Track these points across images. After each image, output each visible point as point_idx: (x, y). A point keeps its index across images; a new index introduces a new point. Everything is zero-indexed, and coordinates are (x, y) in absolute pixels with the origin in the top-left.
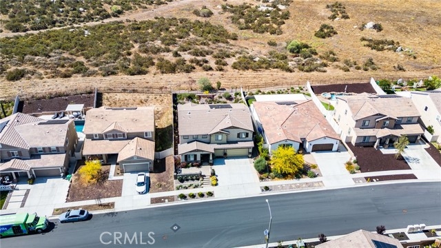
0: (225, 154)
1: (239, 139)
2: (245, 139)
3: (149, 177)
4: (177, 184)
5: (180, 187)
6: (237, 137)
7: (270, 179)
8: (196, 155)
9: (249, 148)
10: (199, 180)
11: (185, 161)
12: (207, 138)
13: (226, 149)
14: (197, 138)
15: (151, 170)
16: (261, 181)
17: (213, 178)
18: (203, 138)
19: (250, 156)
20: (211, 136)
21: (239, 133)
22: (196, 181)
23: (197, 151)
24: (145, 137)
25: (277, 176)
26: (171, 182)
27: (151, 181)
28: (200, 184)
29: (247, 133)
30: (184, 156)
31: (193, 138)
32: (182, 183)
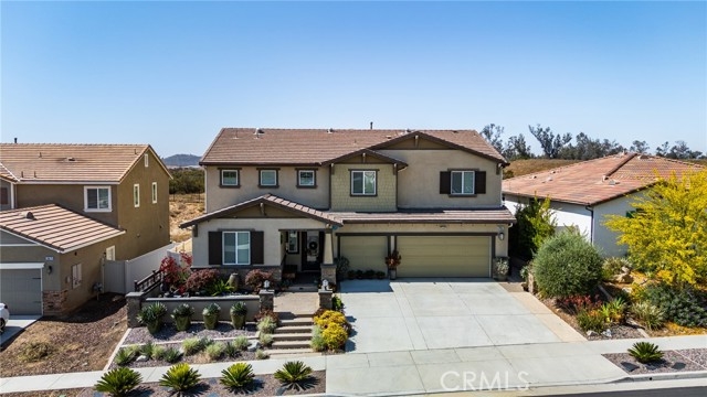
0: (393, 257)
1: (445, 200)
2: (472, 203)
3: (23, 330)
4: (133, 342)
5: (138, 354)
6: (438, 189)
7: (640, 330)
8: (262, 233)
9: (496, 234)
10: (256, 330)
11: (210, 264)
12: (315, 187)
13: (396, 234)
14: (277, 187)
15: (51, 307)
16: (592, 335)
17: (328, 317)
18: (298, 187)
19: (504, 267)
20: (331, 171)
21: (446, 170)
22: (240, 331)
23: (266, 216)
24: (86, 210)
25: (676, 315)
26: (107, 338)
27: (20, 340)
28: (254, 344)
29: (481, 170)
30: (204, 238)
31: (260, 186)
32: (165, 339)
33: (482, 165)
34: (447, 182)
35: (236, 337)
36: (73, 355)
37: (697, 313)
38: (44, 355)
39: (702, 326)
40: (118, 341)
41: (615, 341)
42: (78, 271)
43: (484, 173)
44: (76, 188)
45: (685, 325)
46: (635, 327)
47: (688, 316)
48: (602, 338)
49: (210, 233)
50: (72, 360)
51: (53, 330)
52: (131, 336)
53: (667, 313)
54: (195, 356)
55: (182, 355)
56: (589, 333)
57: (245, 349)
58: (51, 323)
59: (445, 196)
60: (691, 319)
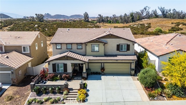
0: (103, 69)
1: (118, 52)
2: (126, 53)
3: (6, 90)
4: (32, 97)
5: (32, 101)
6: (116, 49)
7: (165, 98)
8: (66, 64)
9: (132, 63)
10: (63, 94)
11: (53, 72)
12: (82, 49)
13: (104, 63)
14: (72, 49)
15: (14, 82)
16: (151, 99)
17: (81, 91)
18: (77, 49)
19: (133, 72)
20: (86, 45)
21: (118, 44)
22: (59, 94)
23: (67, 60)
24: (23, 52)
25: (176, 94)
26: (26, 95)
27: (5, 93)
28: (62, 98)
29: (128, 44)
30: (51, 65)
31: (67, 49)
32: (40, 96)
33: (129, 43)
34: (119, 47)
35: (58, 96)
36: (17, 100)
37: (181, 94)
38: (11, 99)
39: (182, 97)
40: (28, 96)
41: (157, 101)
42: (20, 72)
43: (129, 45)
44: (20, 47)
45: (178, 97)
46: (164, 97)
47: (179, 94)
48: (154, 100)
49: (53, 64)
50: (17, 101)
51: (14, 90)
52: (31, 95)
53: (173, 93)
54: (47, 102)
55: (43, 102)
56: (151, 98)
57: (59, 100)
58: (14, 87)
59: (118, 51)
60: (180, 95)
